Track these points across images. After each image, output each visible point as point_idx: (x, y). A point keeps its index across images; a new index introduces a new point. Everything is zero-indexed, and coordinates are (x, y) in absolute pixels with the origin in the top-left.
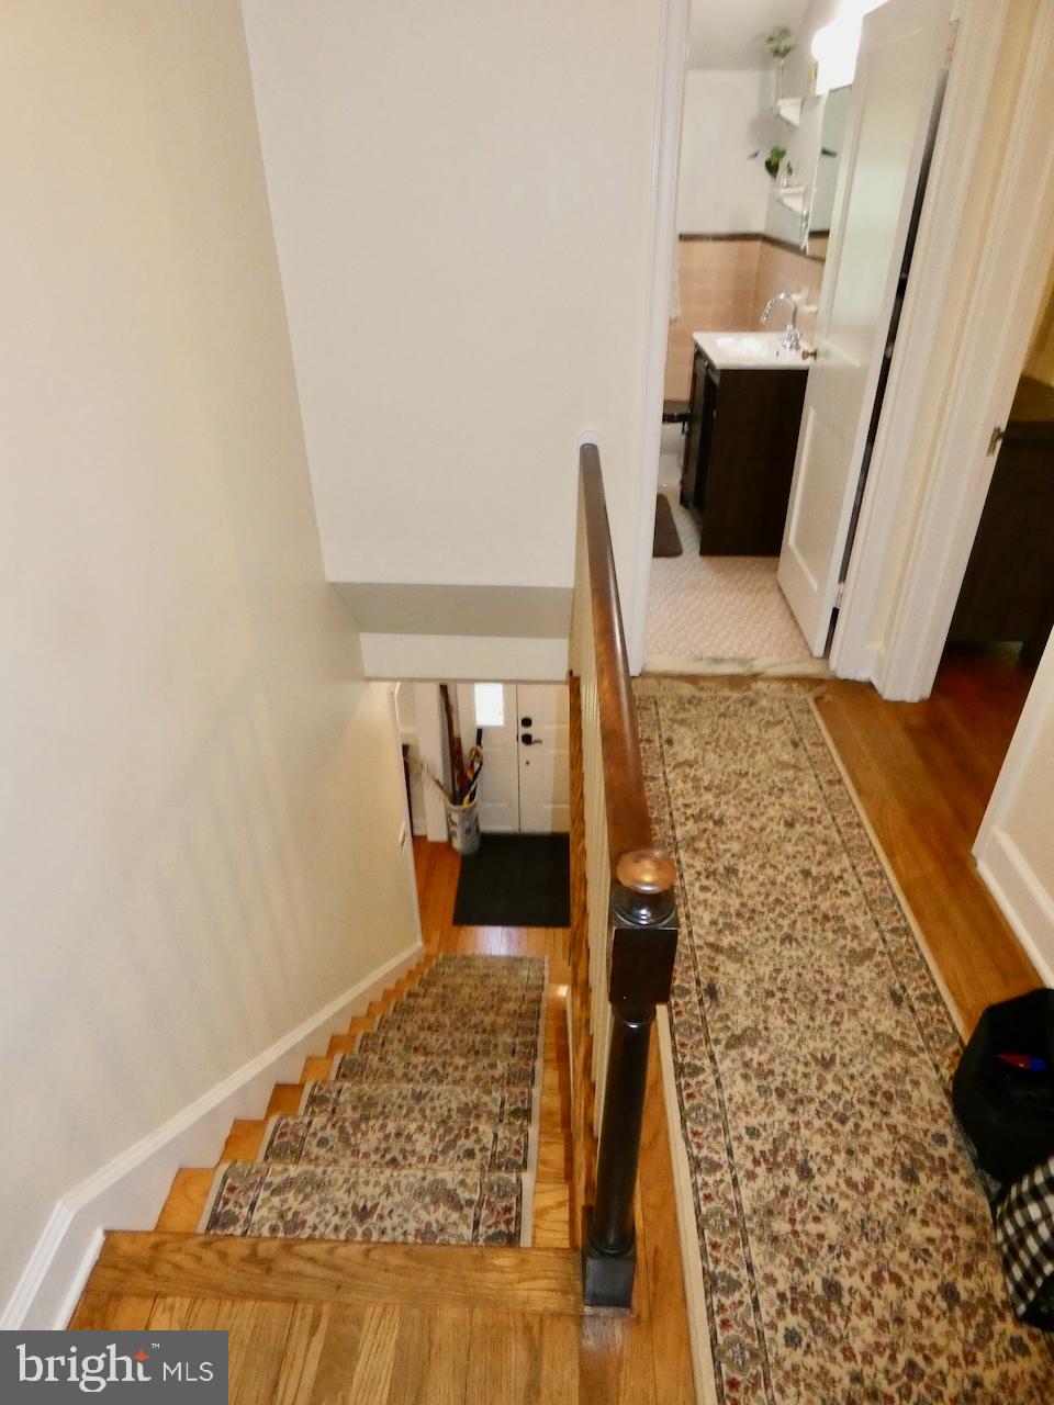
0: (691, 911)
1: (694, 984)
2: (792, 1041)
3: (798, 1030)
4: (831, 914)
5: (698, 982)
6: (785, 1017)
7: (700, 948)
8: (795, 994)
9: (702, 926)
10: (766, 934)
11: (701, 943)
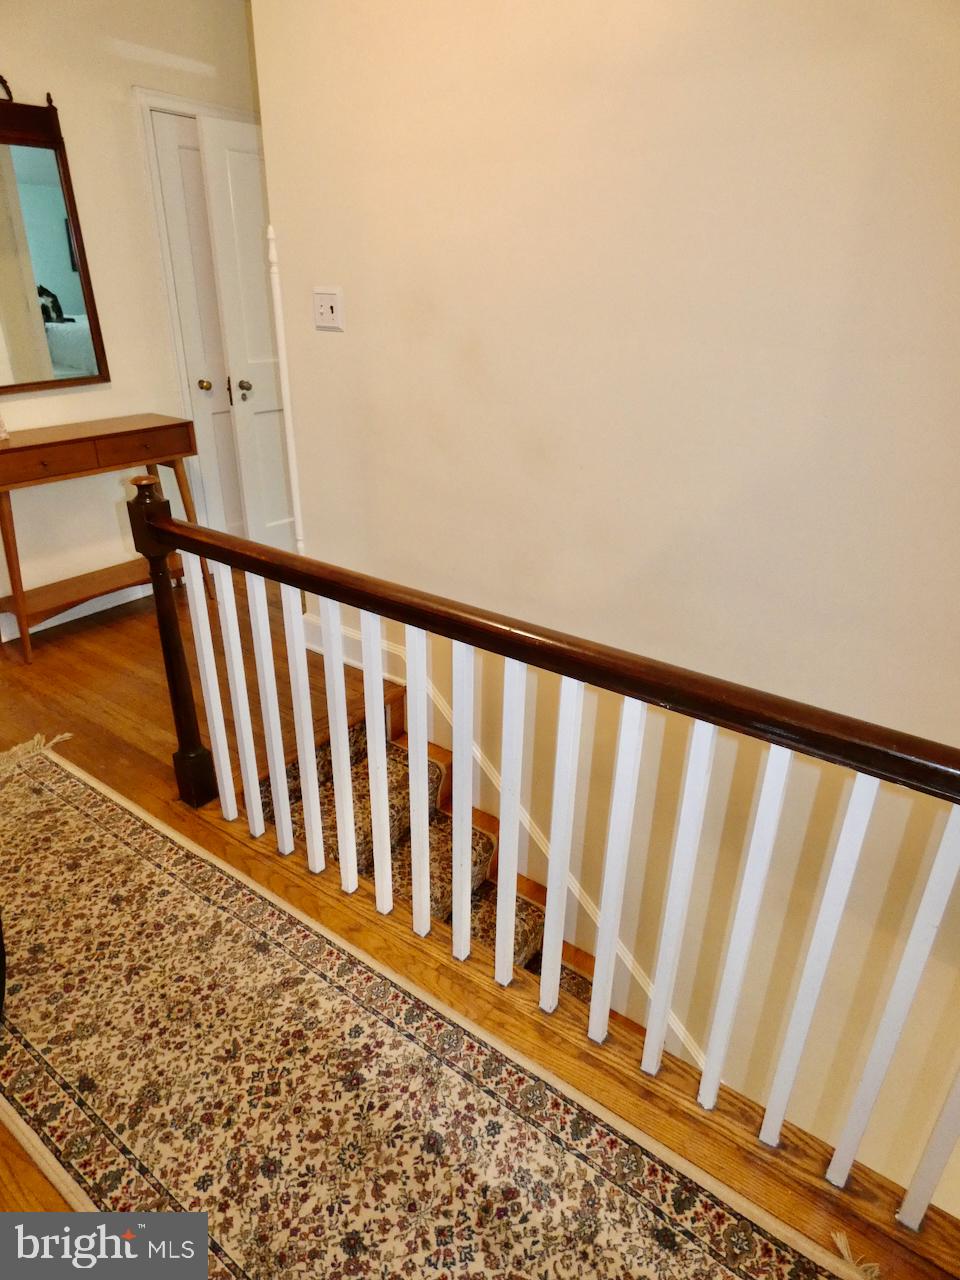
0: (345, 998)
1: (281, 941)
2: (171, 966)
3: (170, 978)
4: (206, 1132)
5: (279, 945)
6: (187, 979)
7: (304, 972)
8: (192, 1005)
9: (320, 992)
10: (258, 1039)
11: (307, 977)
